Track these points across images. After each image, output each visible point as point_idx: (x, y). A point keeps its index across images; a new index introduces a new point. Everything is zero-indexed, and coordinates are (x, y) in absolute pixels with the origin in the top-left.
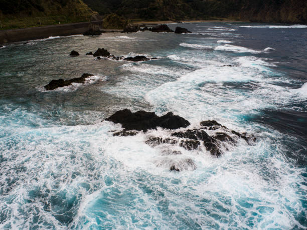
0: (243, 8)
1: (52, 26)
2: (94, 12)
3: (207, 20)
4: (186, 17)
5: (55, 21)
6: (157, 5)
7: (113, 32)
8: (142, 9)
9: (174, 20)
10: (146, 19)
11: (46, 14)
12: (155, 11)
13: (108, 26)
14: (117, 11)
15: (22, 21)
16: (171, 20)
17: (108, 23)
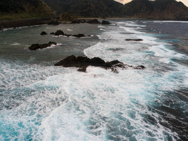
0: (142, 11)
1: (30, 19)
2: (54, 12)
3: (121, 17)
4: (109, 16)
5: (31, 16)
6: (92, 8)
7: (65, 23)
8: (83, 11)
9: (102, 17)
10: (85, 17)
11: (26, 12)
12: (90, 12)
13: (62, 20)
14: (68, 11)
15: (12, 15)
16: (100, 17)
17: (62, 18)
